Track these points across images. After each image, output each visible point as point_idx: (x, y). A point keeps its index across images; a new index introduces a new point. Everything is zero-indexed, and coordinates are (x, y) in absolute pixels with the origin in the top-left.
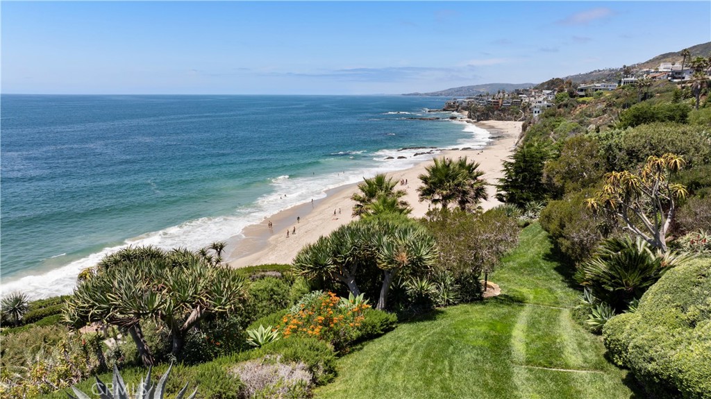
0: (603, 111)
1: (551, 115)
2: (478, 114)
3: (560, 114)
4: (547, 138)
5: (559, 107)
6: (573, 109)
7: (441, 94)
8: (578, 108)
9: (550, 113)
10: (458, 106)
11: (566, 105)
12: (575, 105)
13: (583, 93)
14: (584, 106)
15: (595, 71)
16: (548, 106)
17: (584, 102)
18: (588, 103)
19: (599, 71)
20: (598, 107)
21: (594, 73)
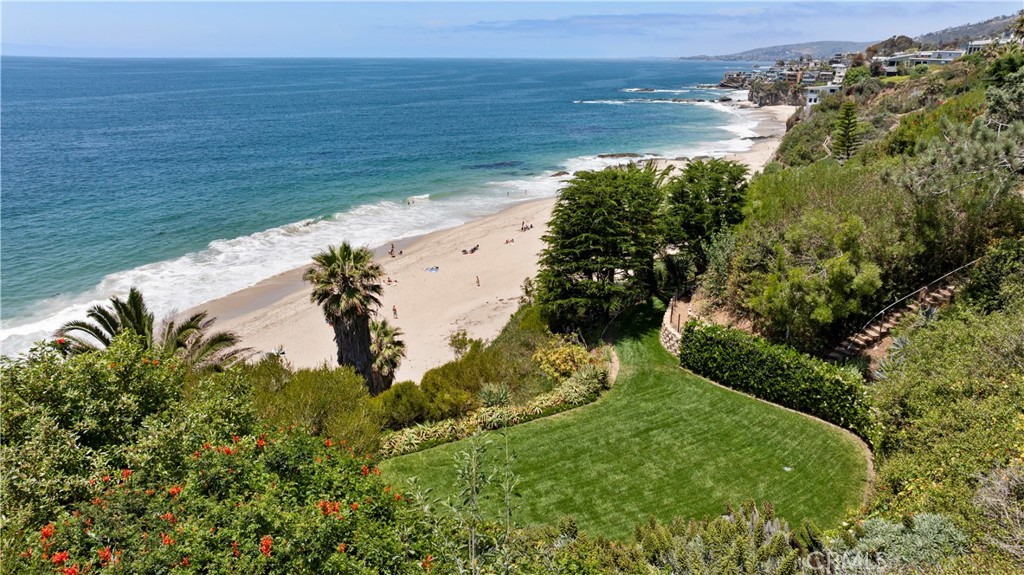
0: (920, 102)
1: (831, 108)
2: (761, 94)
4: (817, 147)
5: (848, 94)
6: (872, 96)
8: (881, 94)
9: (831, 103)
10: (744, 80)
11: (860, 91)
12: (876, 90)
13: (893, 69)
14: (891, 92)
15: (997, 18)
16: (832, 91)
17: (891, 85)
18: (899, 86)
19: (1004, 17)
20: (912, 94)
21: (994, 23)
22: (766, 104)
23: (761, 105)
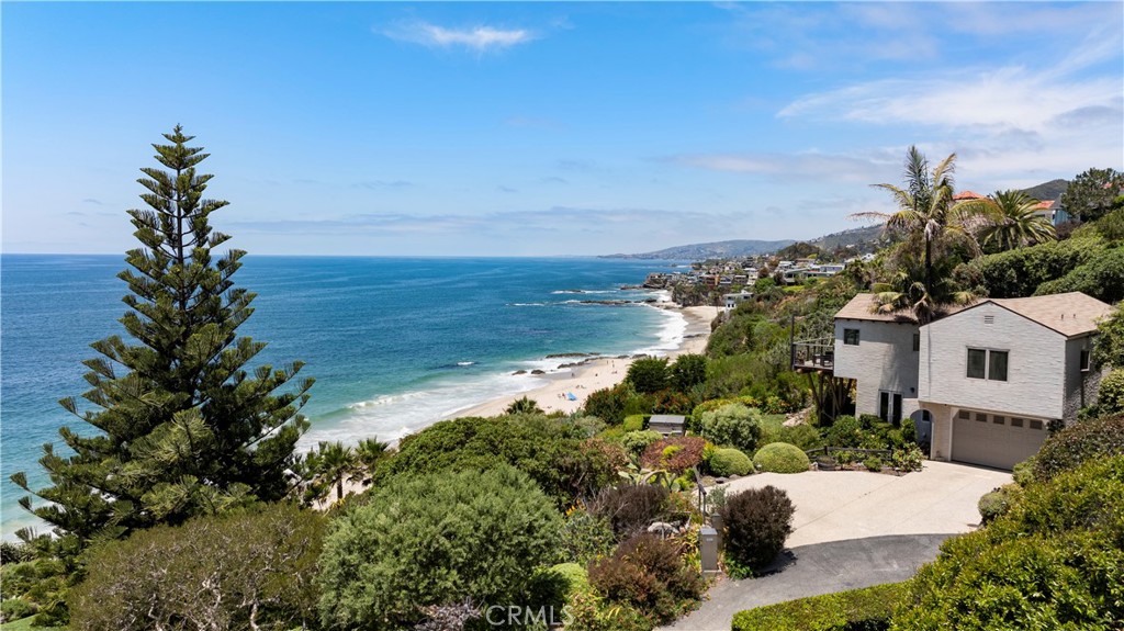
1: (746, 312)
3: (759, 310)
4: (737, 345)
5: (759, 300)
6: (777, 302)
7: (657, 257)
8: (784, 301)
9: (746, 308)
10: (665, 281)
11: (768, 298)
12: (780, 297)
13: (791, 280)
14: (791, 298)
16: (746, 297)
17: (791, 293)
18: (797, 294)
20: (807, 301)
22: (690, 305)
23: (685, 306)
